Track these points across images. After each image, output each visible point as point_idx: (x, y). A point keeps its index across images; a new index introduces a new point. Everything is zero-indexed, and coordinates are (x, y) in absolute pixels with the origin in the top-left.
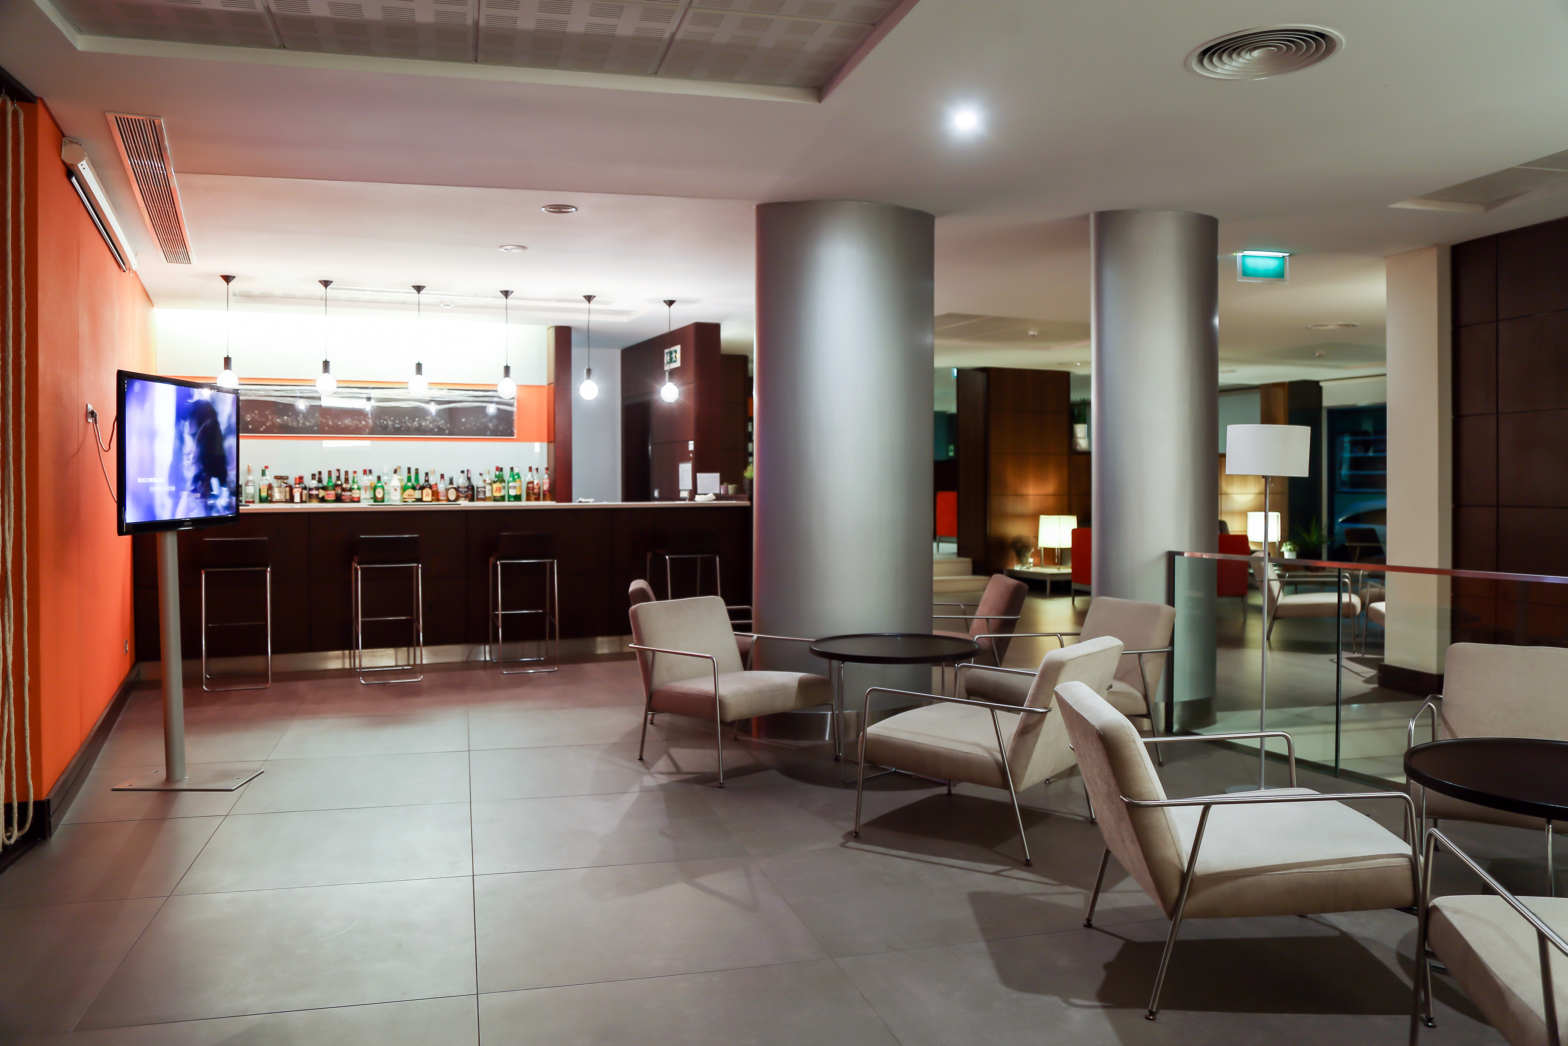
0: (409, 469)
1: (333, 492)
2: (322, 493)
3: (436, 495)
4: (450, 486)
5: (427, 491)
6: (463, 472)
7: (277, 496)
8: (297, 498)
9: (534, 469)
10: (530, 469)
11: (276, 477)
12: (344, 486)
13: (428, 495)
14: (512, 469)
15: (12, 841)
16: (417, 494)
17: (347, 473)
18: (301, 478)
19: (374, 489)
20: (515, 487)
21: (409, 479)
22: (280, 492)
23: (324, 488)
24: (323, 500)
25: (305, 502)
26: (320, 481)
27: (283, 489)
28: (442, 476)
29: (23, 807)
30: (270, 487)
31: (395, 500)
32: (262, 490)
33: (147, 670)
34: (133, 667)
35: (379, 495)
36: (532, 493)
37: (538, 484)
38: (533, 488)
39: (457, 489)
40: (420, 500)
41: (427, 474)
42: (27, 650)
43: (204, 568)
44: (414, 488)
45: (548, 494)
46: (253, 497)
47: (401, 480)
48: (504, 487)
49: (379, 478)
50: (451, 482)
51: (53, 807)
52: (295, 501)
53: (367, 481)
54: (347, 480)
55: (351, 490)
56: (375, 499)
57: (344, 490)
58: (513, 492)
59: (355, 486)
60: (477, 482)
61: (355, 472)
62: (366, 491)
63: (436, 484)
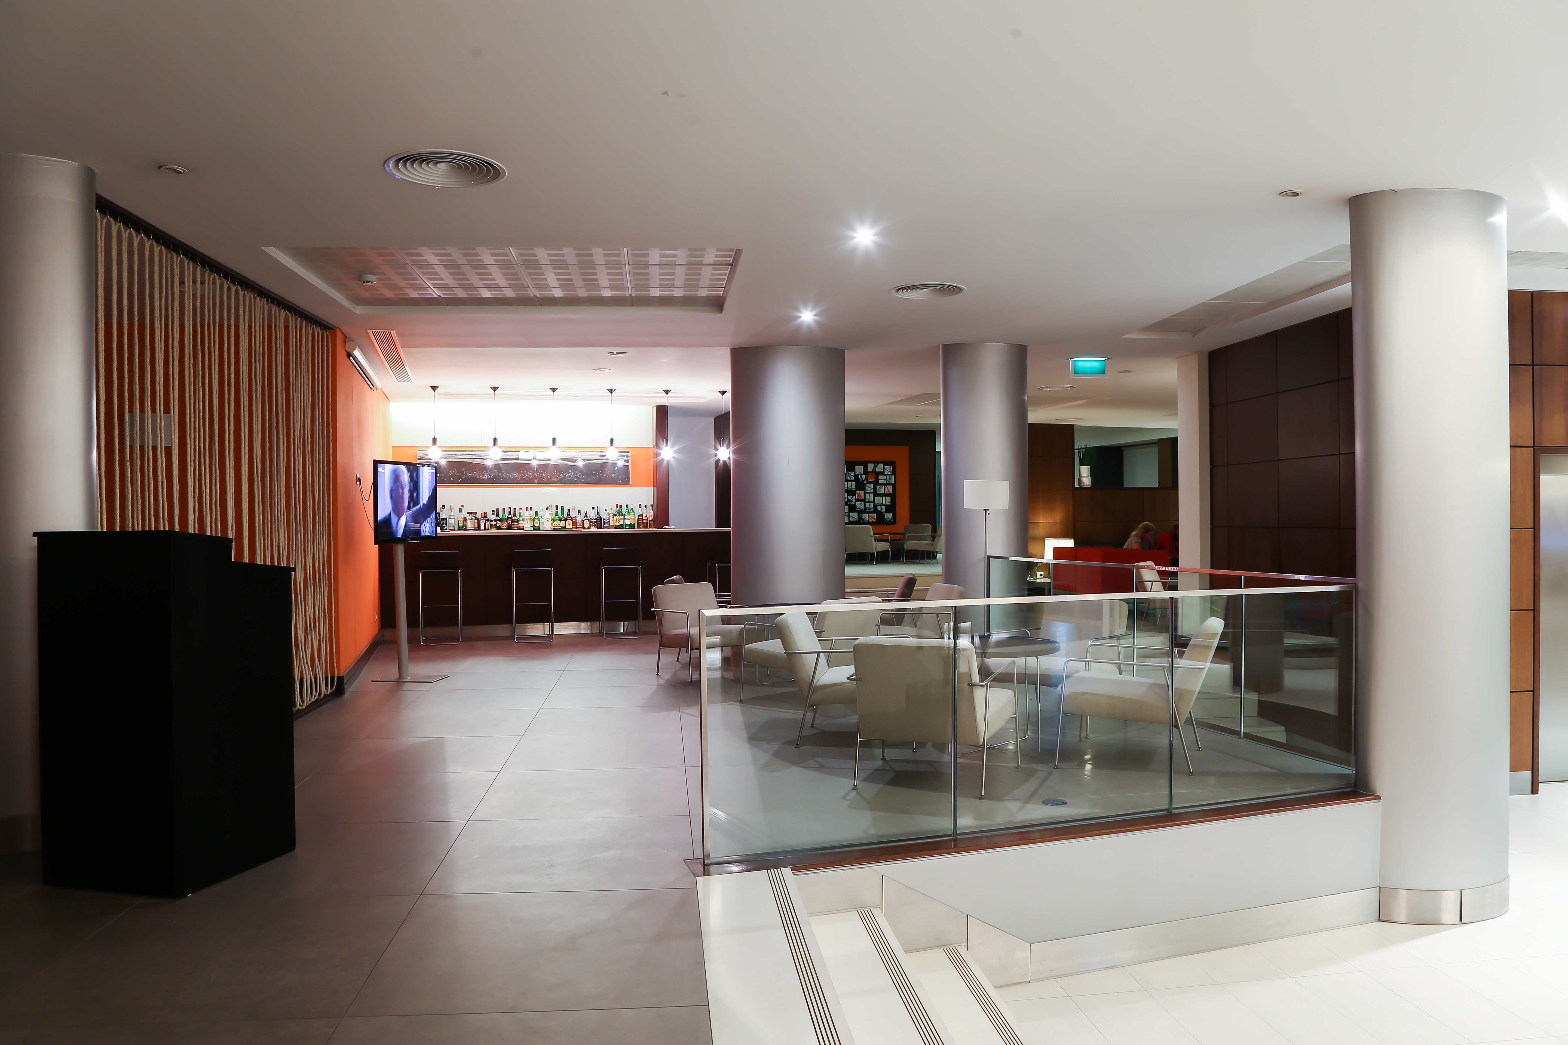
0: (557, 507)
1: (506, 523)
2: (499, 523)
3: (575, 523)
4: (586, 518)
5: (569, 522)
6: (593, 508)
7: (469, 526)
8: (482, 527)
9: (643, 506)
10: (640, 505)
11: (468, 513)
12: (513, 518)
13: (569, 524)
14: (627, 506)
15: (328, 693)
16: (562, 524)
17: (515, 509)
18: (485, 513)
19: (534, 521)
20: (629, 519)
21: (557, 513)
22: (471, 523)
23: (500, 520)
24: (499, 528)
25: (488, 530)
26: (498, 515)
27: (473, 521)
28: (579, 511)
29: (332, 678)
30: (465, 520)
31: (547, 527)
32: (459, 522)
33: (388, 634)
34: (379, 631)
35: (537, 525)
36: (641, 521)
37: (646, 516)
38: (643, 519)
39: (589, 520)
40: (564, 528)
41: (569, 510)
42: (333, 600)
43: (421, 570)
44: (560, 520)
45: (652, 523)
46: (454, 526)
47: (552, 514)
48: (622, 519)
49: (536, 513)
50: (586, 516)
51: (345, 681)
52: (481, 529)
53: (528, 515)
54: (515, 514)
55: (518, 521)
56: (534, 527)
57: (513, 521)
58: (628, 522)
59: (521, 519)
60: (604, 515)
61: (521, 509)
62: (527, 522)
63: (576, 517)
